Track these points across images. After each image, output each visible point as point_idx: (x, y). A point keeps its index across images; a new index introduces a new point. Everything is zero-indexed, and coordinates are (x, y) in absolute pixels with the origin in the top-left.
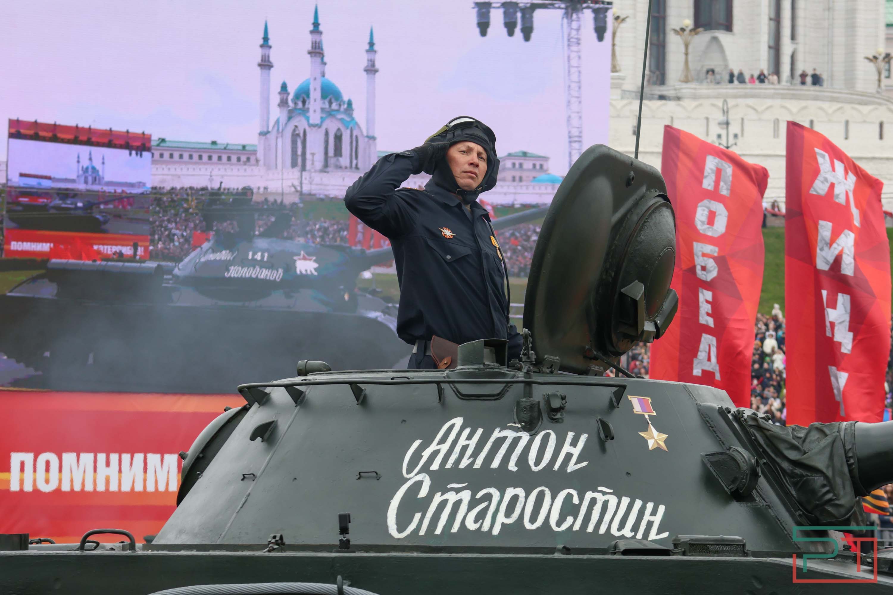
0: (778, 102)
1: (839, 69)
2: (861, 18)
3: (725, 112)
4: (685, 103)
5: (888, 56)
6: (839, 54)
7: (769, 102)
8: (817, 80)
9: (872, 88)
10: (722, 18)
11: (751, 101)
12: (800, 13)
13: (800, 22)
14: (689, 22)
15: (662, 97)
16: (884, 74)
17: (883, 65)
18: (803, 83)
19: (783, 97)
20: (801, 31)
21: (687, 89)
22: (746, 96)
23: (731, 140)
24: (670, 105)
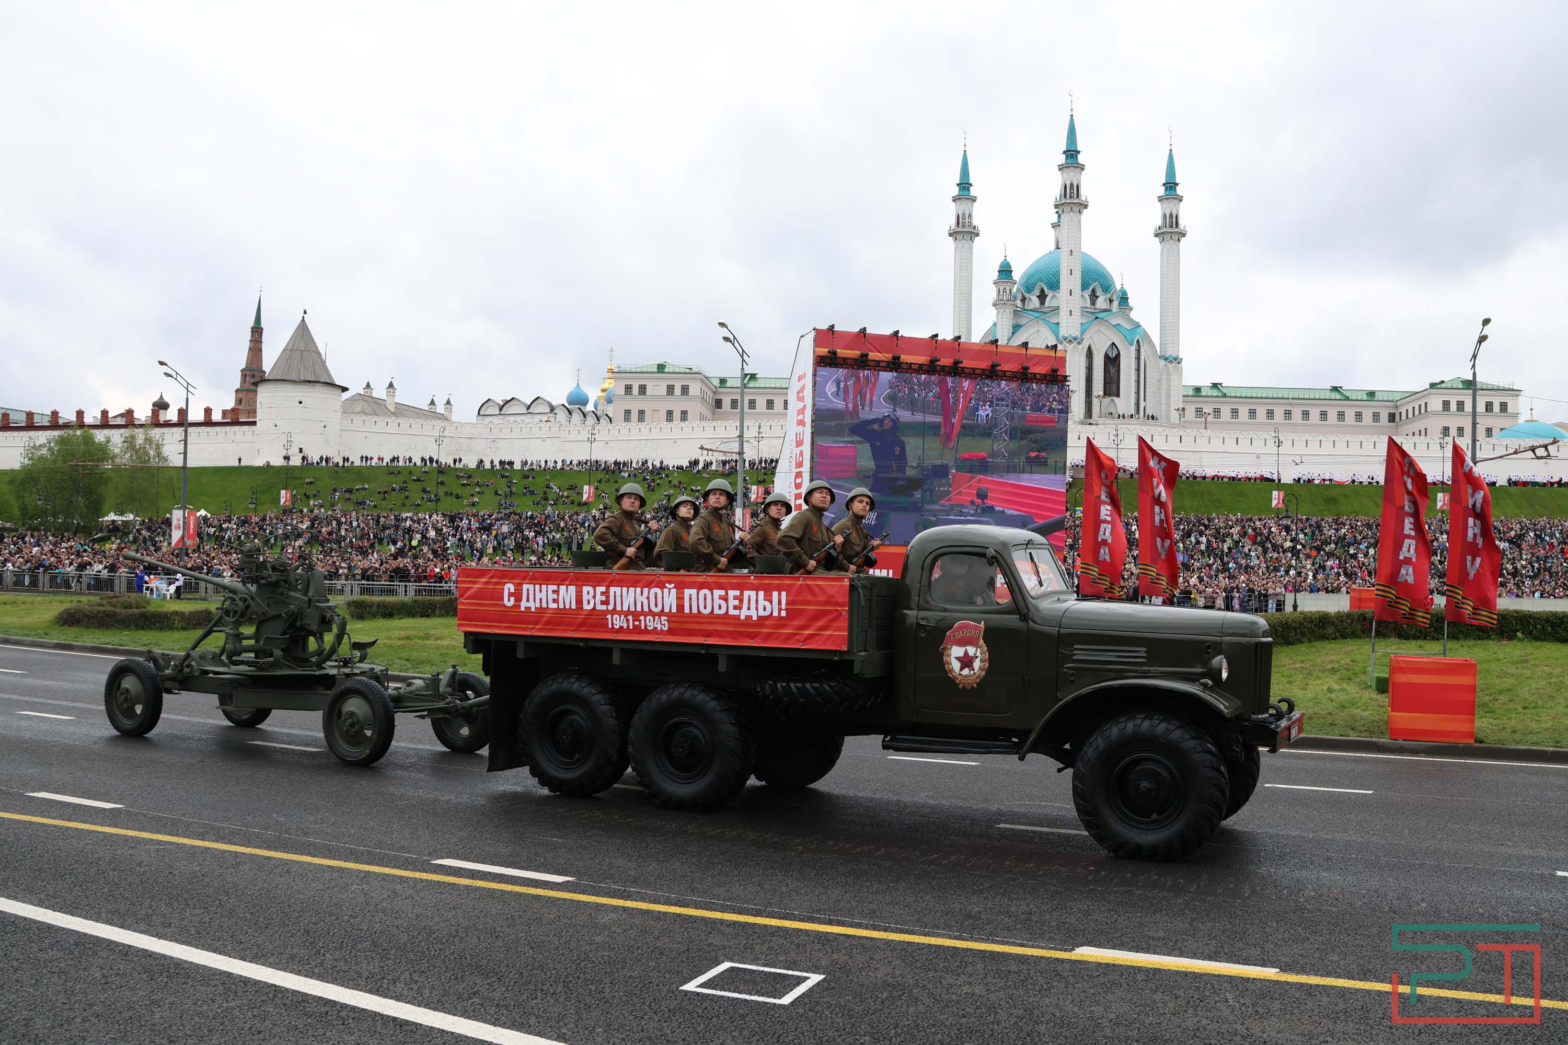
0: (1138, 426)
1: (1164, 413)
2: (1172, 393)
3: (1117, 430)
4: (1100, 426)
5: (1183, 408)
6: (1164, 407)
7: (1135, 427)
8: (1153, 417)
9: (1177, 421)
10: (1115, 391)
11: (1127, 426)
12: (1148, 390)
13: (1147, 394)
14: (1102, 393)
15: (1090, 424)
16: (1182, 416)
17: (1181, 412)
18: (1148, 419)
19: (1141, 425)
20: (1147, 398)
21: (1100, 421)
22: (1125, 424)
23: (1119, 443)
24: (1094, 427)
